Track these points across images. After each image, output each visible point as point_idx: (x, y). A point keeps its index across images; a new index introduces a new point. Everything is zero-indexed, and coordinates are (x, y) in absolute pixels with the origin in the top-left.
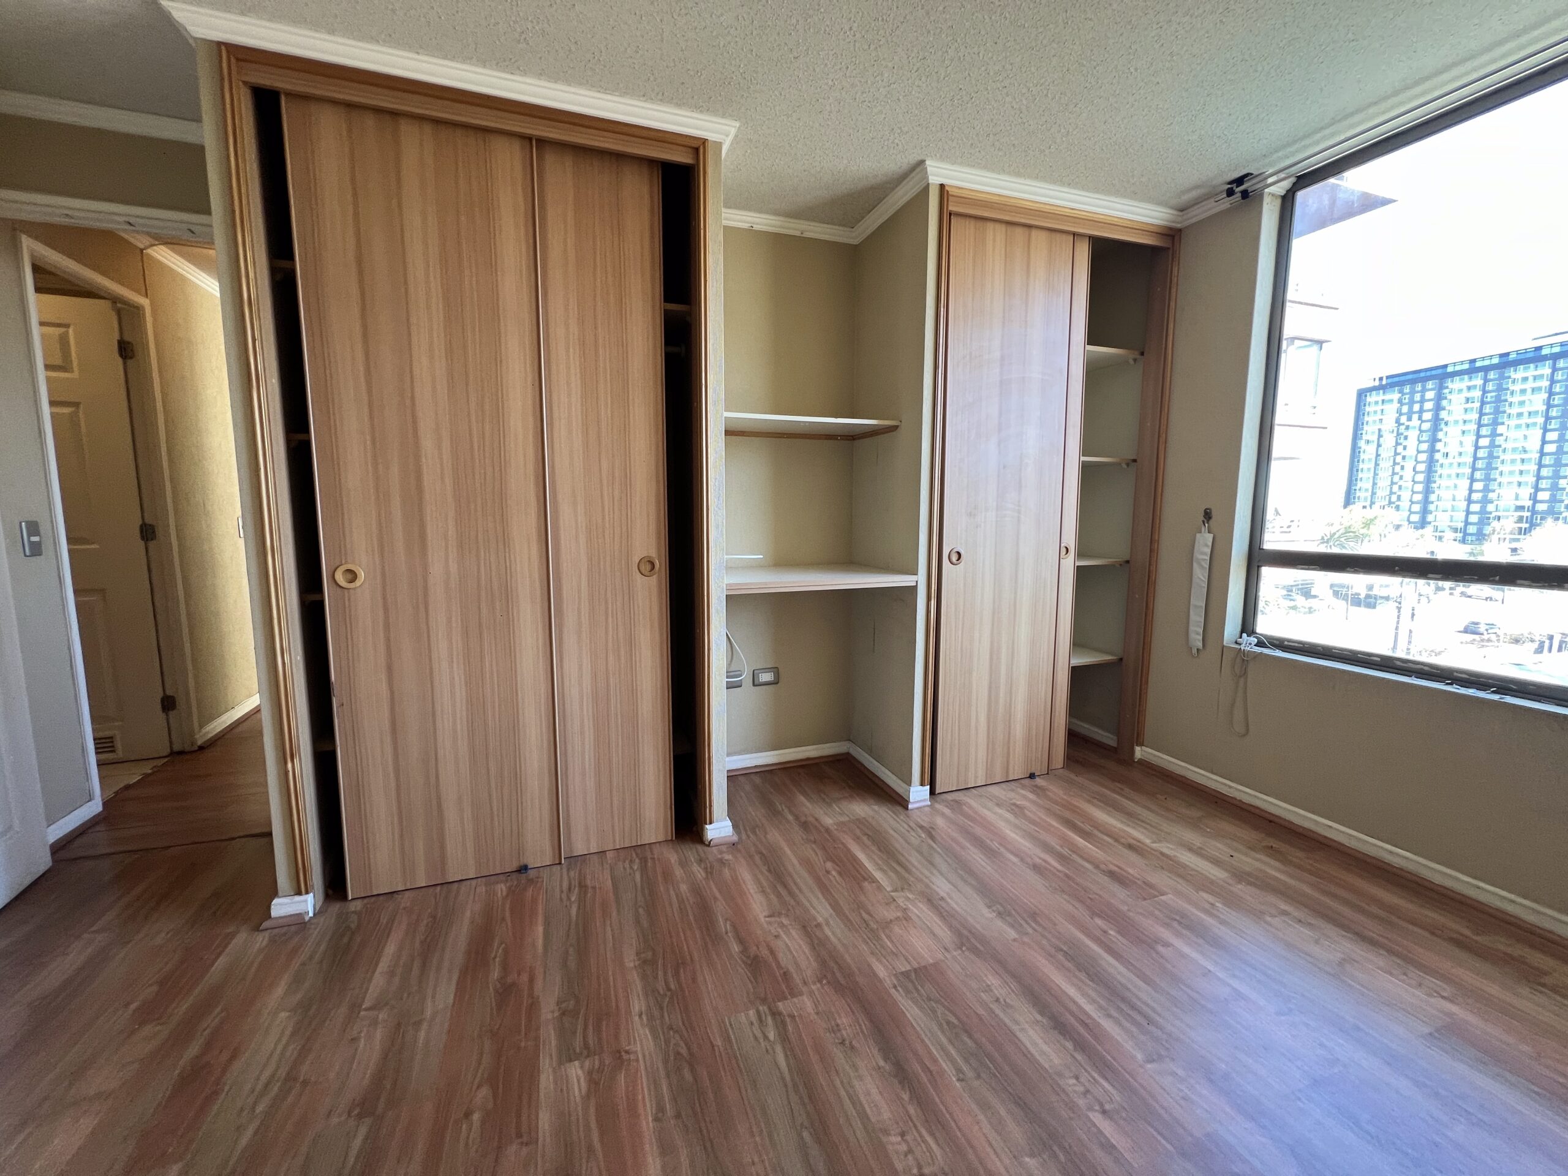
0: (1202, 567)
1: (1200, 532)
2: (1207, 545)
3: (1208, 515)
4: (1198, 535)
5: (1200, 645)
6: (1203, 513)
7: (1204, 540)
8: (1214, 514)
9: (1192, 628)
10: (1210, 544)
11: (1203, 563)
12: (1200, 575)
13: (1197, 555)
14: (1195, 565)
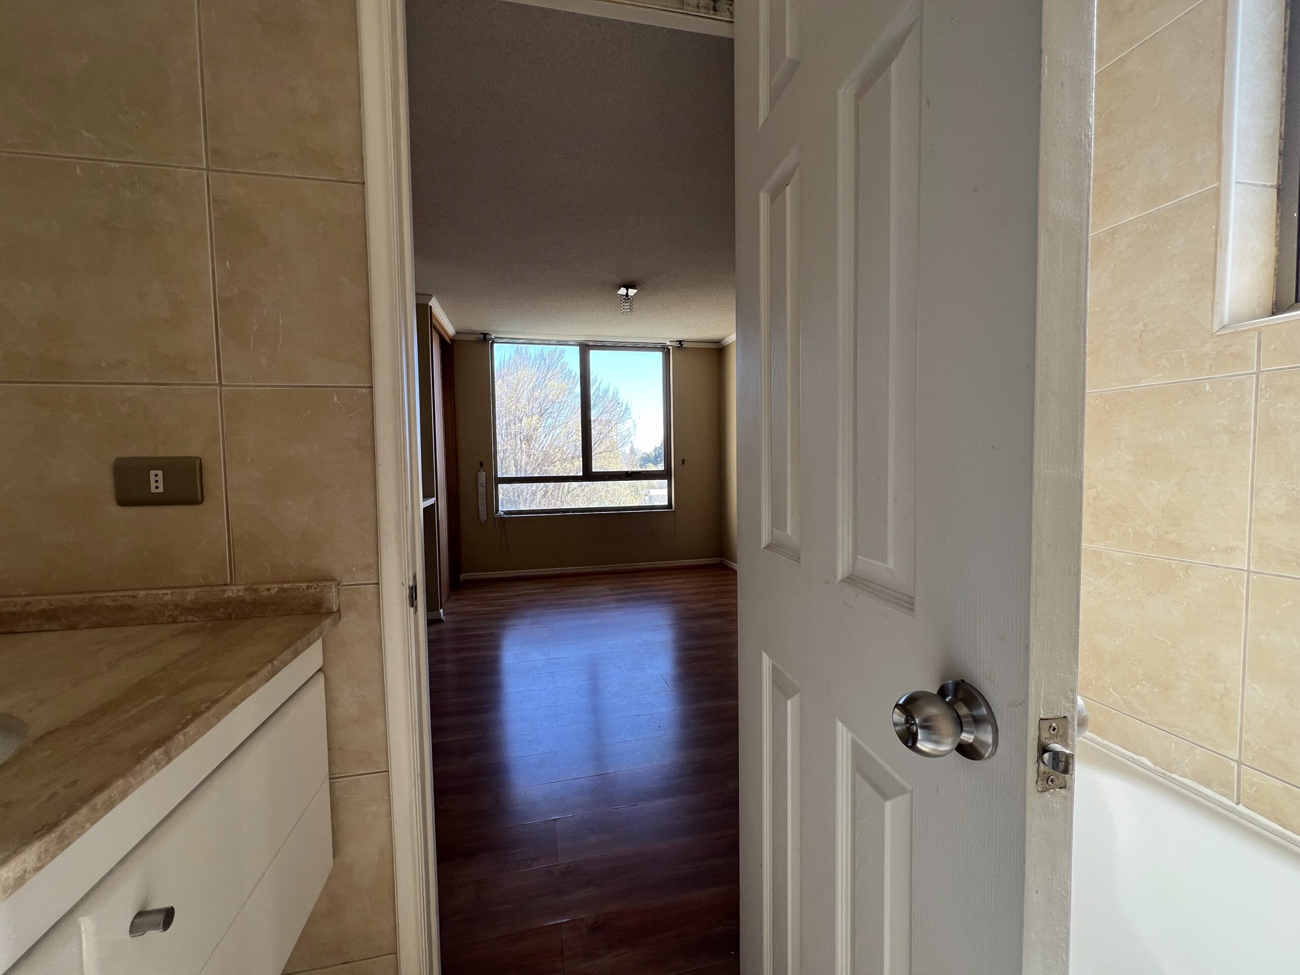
0: (482, 486)
1: (480, 471)
3: (481, 464)
4: (479, 473)
5: (486, 519)
6: (478, 464)
7: (482, 476)
8: (485, 463)
10: (485, 476)
11: (483, 484)
12: (482, 490)
13: (480, 481)
14: (478, 486)
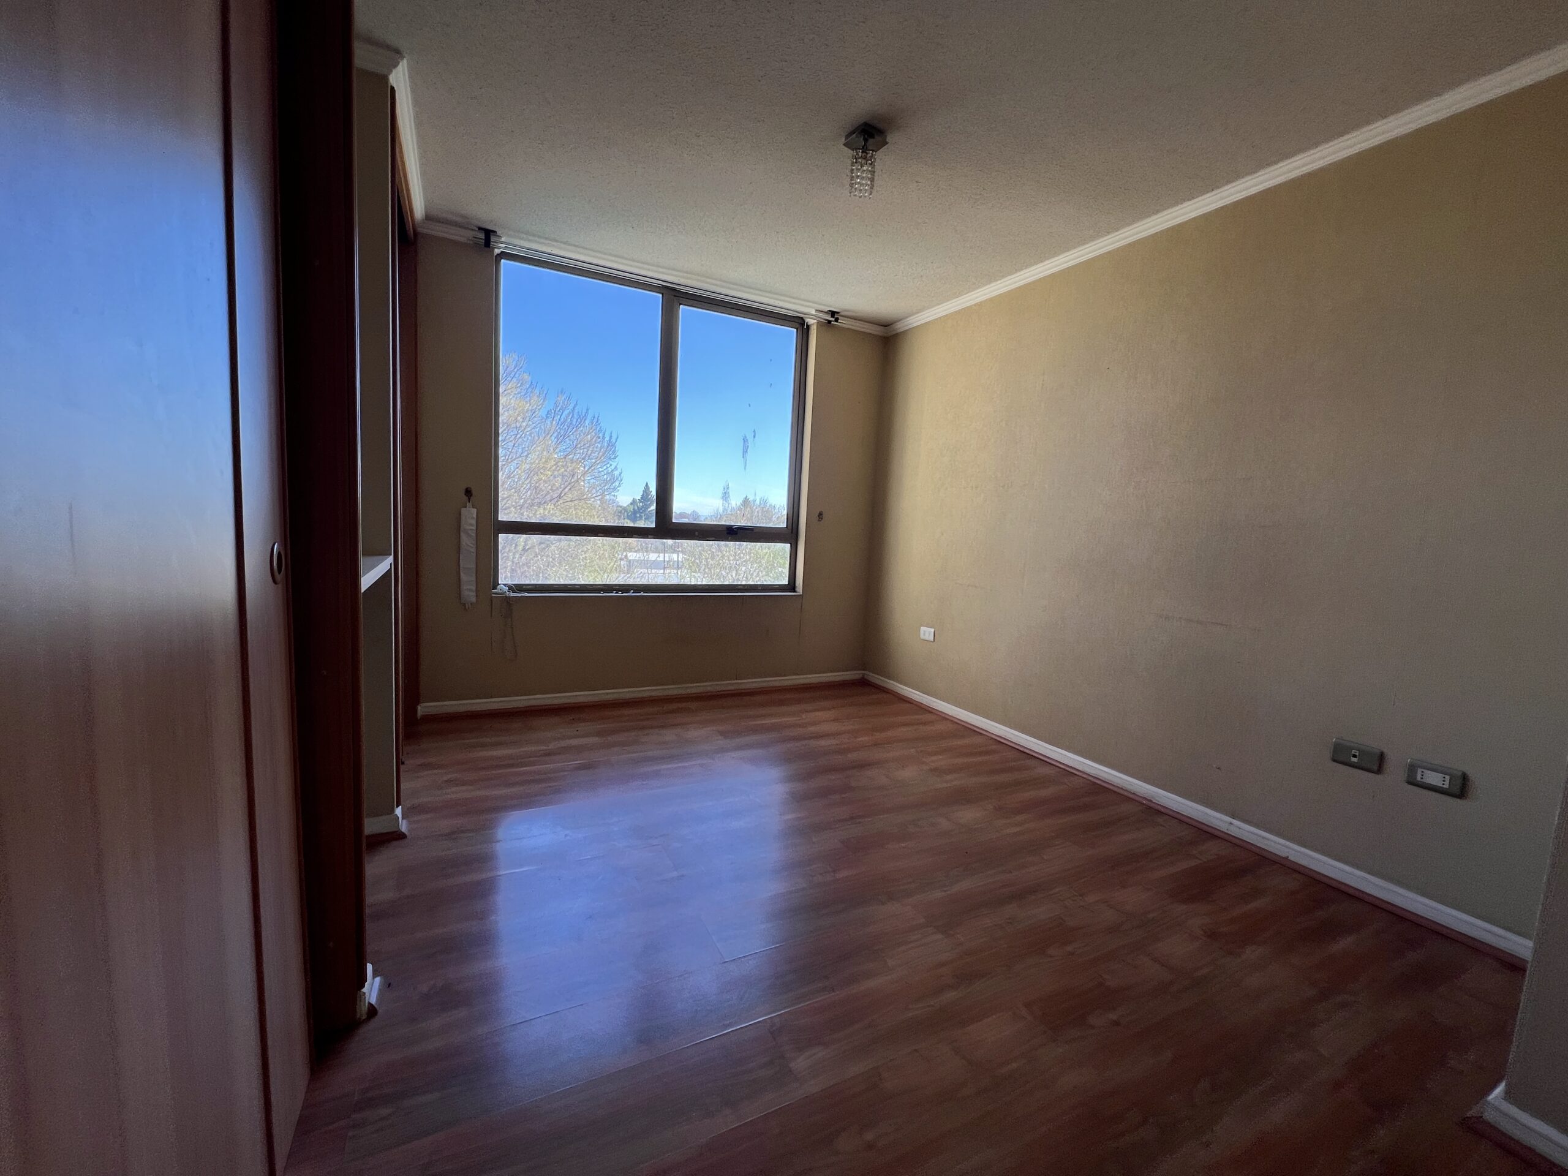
0: (469, 535)
1: (464, 508)
2: (473, 518)
4: (463, 510)
5: (474, 599)
6: (464, 491)
7: (469, 516)
8: (474, 492)
9: (464, 587)
10: (475, 516)
11: (470, 532)
12: (468, 542)
13: (464, 526)
14: (462, 534)
